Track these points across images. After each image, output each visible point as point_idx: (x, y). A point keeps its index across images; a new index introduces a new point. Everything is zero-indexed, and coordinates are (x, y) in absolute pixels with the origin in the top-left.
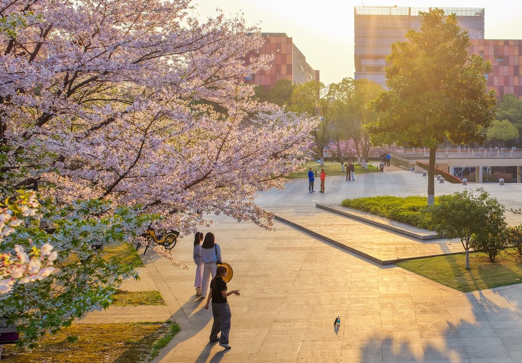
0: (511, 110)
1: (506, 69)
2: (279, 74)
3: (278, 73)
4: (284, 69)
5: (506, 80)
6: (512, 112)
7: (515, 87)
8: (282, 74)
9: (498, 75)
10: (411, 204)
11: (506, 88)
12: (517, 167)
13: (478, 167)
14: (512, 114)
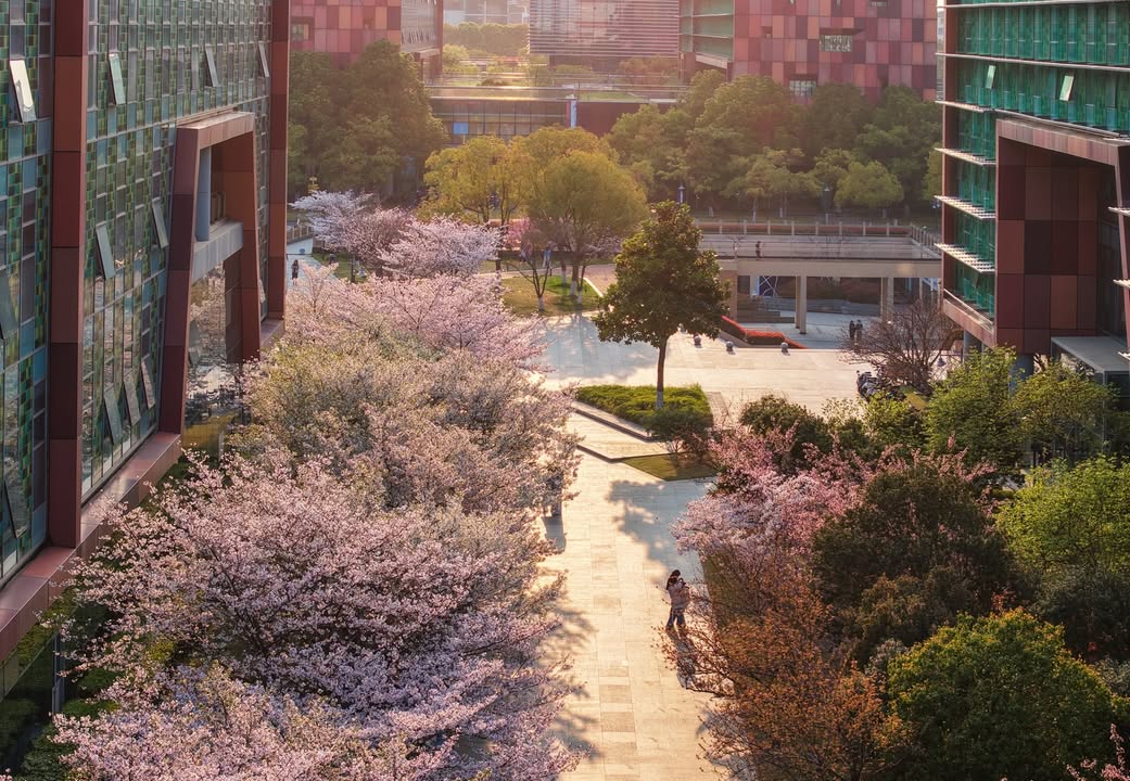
0: (898, 129)
1: (895, 24)
2: (370, 28)
3: (367, 26)
4: (381, 16)
5: (895, 49)
6: (901, 135)
7: (915, 68)
8: (377, 27)
9: (875, 39)
10: (640, 399)
11: (893, 71)
12: (880, 279)
13: (799, 278)
14: (900, 140)
